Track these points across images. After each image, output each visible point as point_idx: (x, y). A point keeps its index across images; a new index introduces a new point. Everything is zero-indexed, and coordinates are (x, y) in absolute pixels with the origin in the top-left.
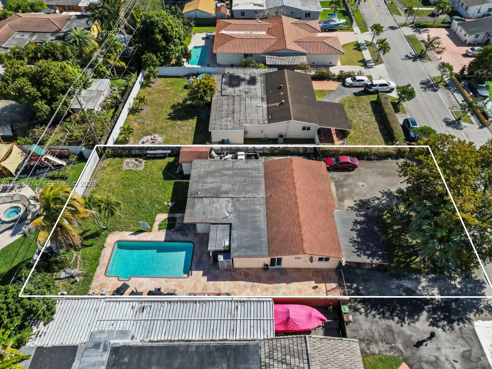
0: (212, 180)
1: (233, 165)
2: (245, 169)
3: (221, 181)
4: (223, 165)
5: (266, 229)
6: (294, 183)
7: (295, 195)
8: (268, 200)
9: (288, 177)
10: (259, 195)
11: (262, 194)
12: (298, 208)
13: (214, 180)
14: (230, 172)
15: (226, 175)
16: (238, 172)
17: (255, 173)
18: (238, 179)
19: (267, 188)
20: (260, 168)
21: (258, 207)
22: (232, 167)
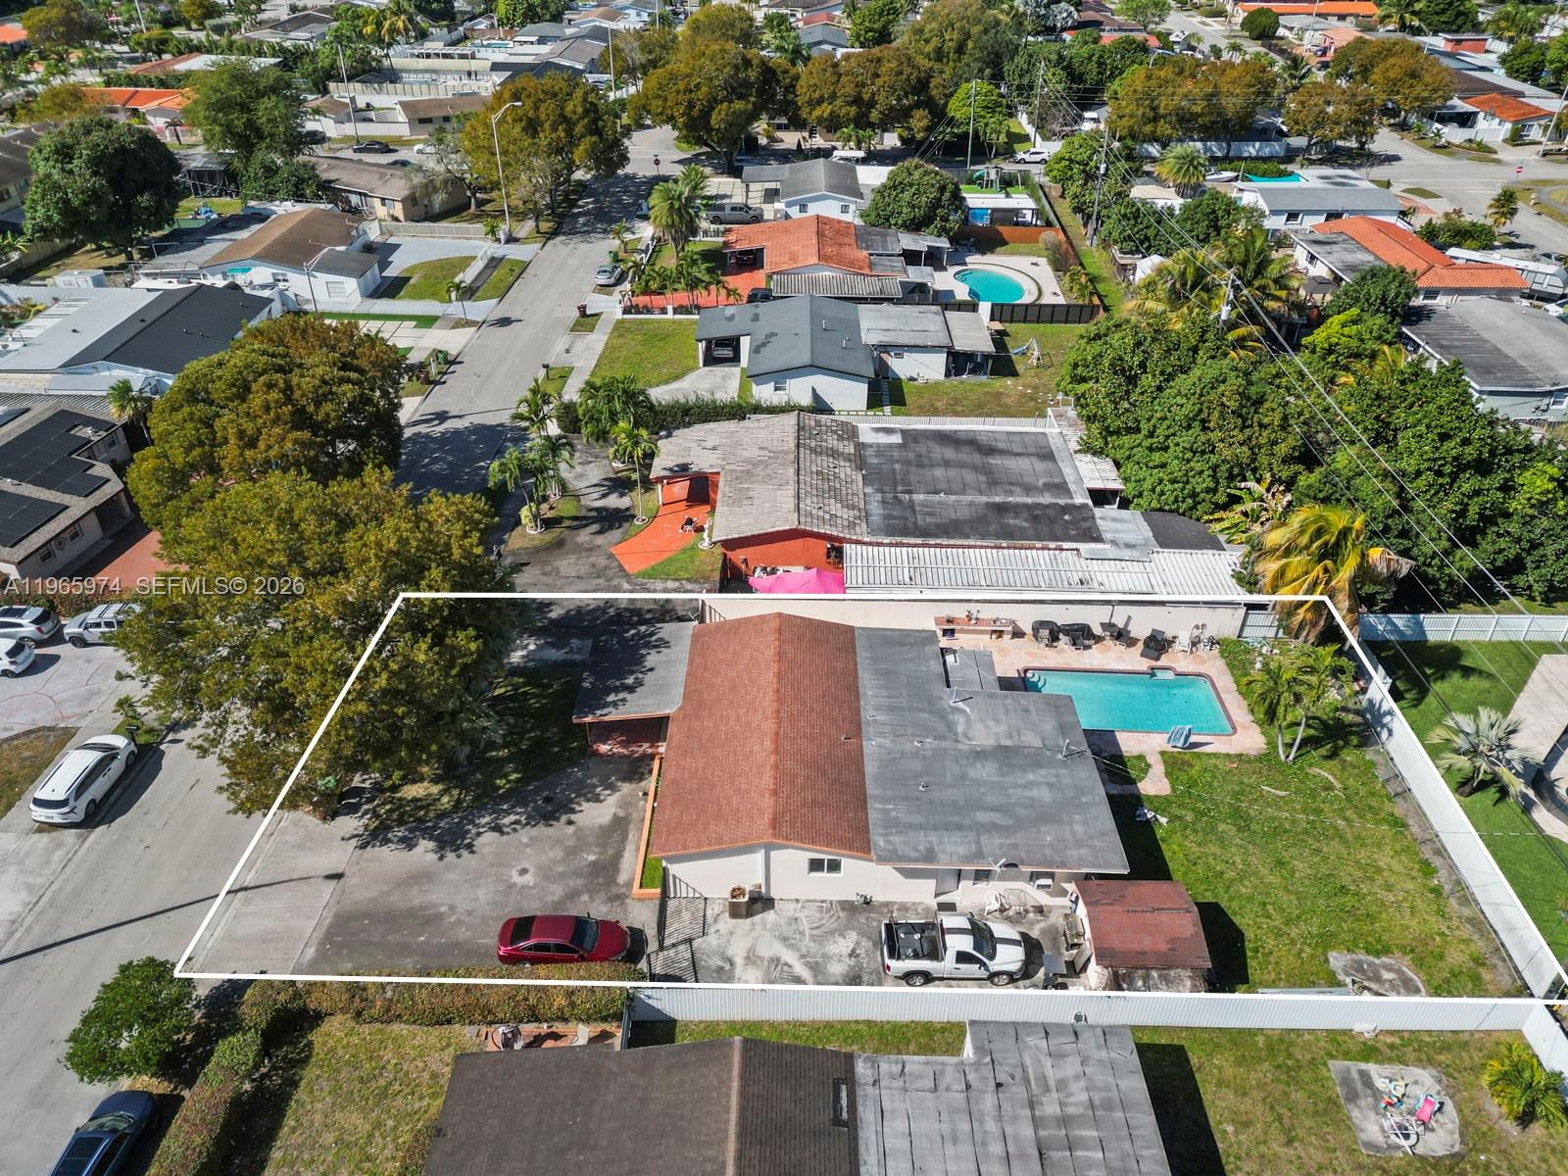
0: (1034, 793)
1: (978, 842)
2: (935, 828)
3: (1006, 788)
4: (1015, 846)
5: (860, 671)
6: (776, 751)
7: (779, 722)
8: (856, 730)
9: (794, 776)
10: (880, 746)
11: (874, 747)
12: (778, 691)
13: (1028, 793)
14: (984, 817)
15: (992, 809)
16: (955, 819)
17: (899, 812)
18: (951, 794)
19: (857, 761)
20: (881, 831)
21: (880, 717)
22: (978, 835)
